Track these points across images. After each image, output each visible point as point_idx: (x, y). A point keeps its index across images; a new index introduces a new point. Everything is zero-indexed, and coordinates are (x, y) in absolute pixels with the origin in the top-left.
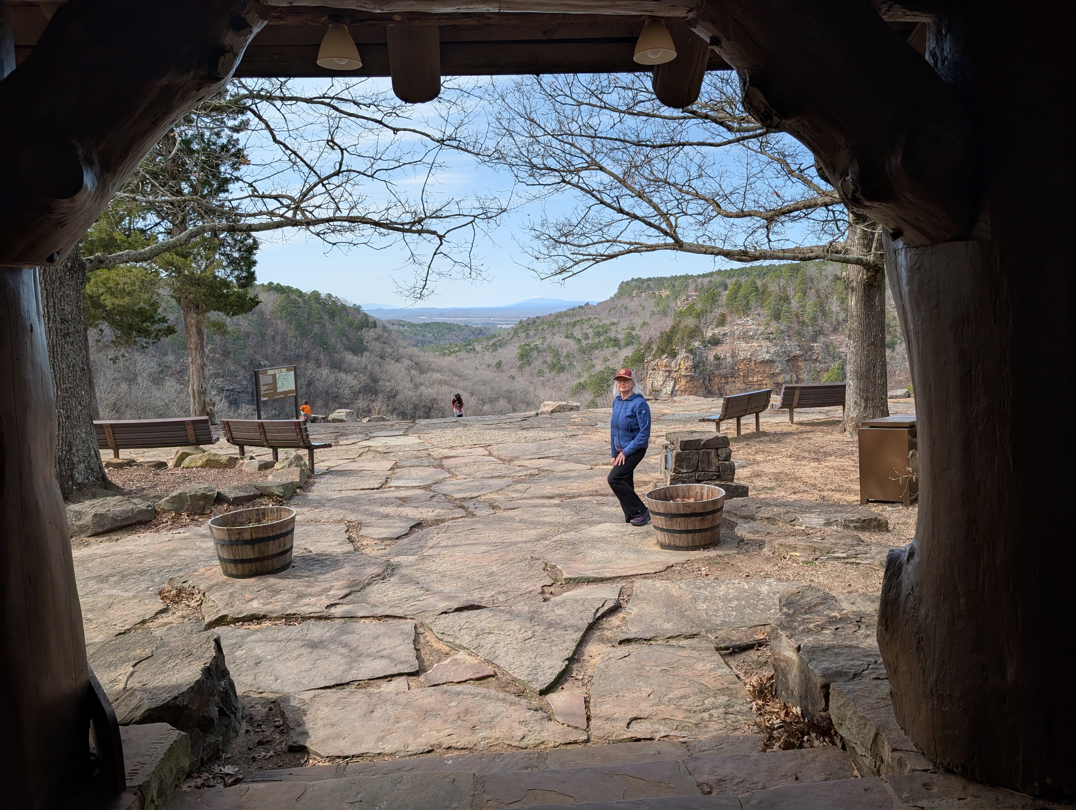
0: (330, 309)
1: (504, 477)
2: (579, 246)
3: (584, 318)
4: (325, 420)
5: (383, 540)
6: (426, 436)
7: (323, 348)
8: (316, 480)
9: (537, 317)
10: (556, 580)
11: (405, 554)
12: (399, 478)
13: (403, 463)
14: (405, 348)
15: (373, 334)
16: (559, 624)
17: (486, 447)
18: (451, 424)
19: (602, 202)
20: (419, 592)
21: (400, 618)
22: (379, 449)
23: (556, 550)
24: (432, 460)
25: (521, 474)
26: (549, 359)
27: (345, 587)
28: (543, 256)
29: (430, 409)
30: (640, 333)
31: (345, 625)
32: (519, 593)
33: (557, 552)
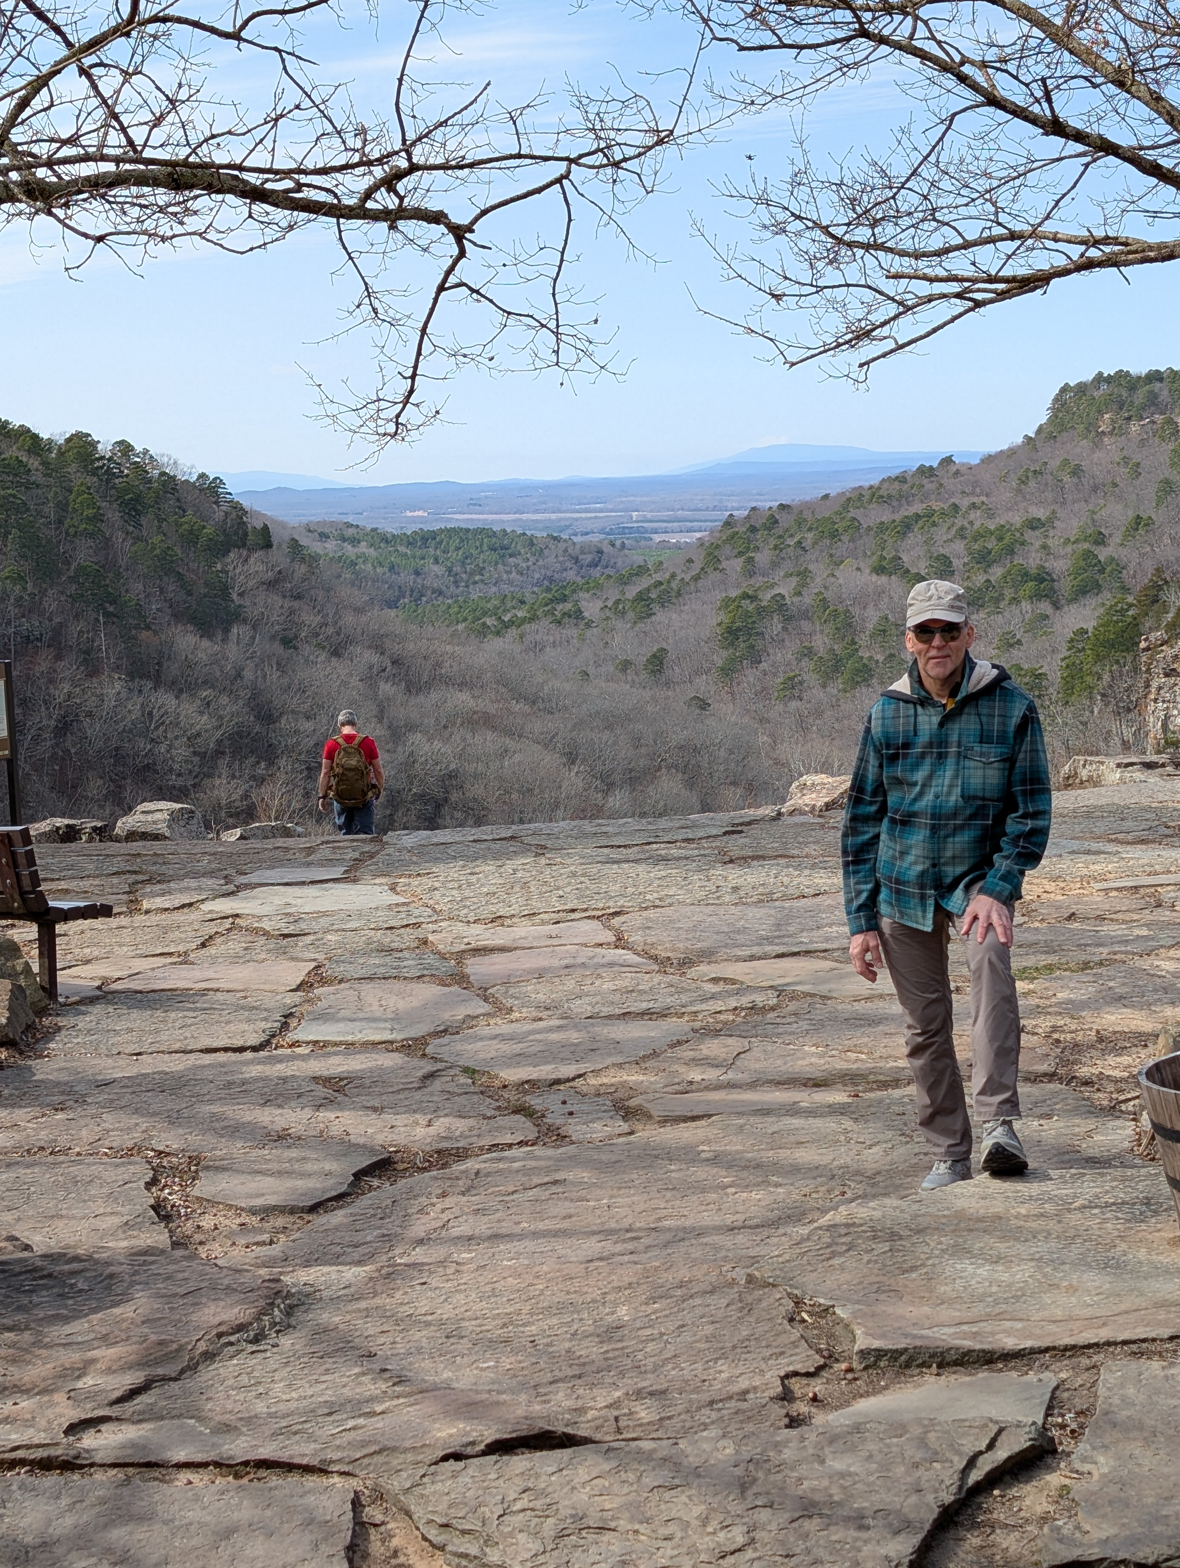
0: (126, 491)
1: (663, 1015)
2: (918, 255)
3: (936, 506)
4: (103, 833)
5: (267, 1212)
6: (415, 882)
7: (107, 615)
8: (62, 1021)
9: (782, 507)
10: (831, 1357)
11: (336, 1260)
12: (324, 1017)
13: (340, 970)
14: (359, 611)
15: (261, 568)
16: (839, 1504)
17: (606, 917)
18: (498, 845)
19: (993, 101)
20: (371, 1387)
21: (308, 1469)
22: (266, 925)
23: (833, 1255)
24: (430, 960)
25: (719, 1005)
26: (821, 642)
27: (130, 1367)
28: (796, 289)
29: (438, 806)
30: (1122, 554)
31: (125, 1491)
32: (705, 1397)
33: (836, 1261)
